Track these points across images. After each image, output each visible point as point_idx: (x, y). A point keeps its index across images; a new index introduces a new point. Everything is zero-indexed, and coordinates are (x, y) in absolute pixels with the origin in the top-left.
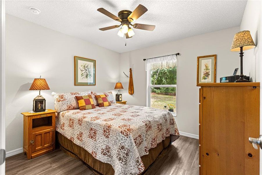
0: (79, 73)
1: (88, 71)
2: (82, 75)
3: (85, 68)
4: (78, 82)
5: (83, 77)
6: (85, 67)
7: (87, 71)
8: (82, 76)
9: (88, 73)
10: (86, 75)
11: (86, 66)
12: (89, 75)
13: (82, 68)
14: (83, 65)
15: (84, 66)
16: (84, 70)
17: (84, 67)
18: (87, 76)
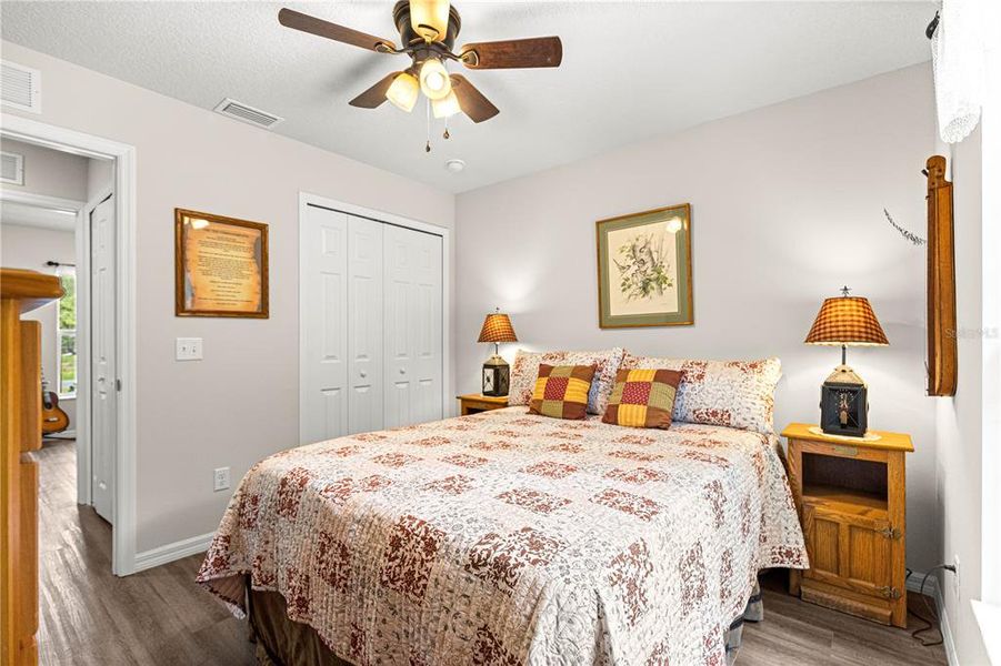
0: (615, 278)
1: (649, 264)
2: (625, 286)
3: (638, 254)
4: (612, 314)
5: (629, 292)
6: (638, 249)
7: (644, 264)
8: (624, 290)
9: (649, 272)
10: (640, 285)
11: (640, 244)
12: (658, 279)
13: (624, 260)
14: (629, 245)
15: (633, 249)
16: (630, 262)
17: (631, 253)
18: (645, 289)
